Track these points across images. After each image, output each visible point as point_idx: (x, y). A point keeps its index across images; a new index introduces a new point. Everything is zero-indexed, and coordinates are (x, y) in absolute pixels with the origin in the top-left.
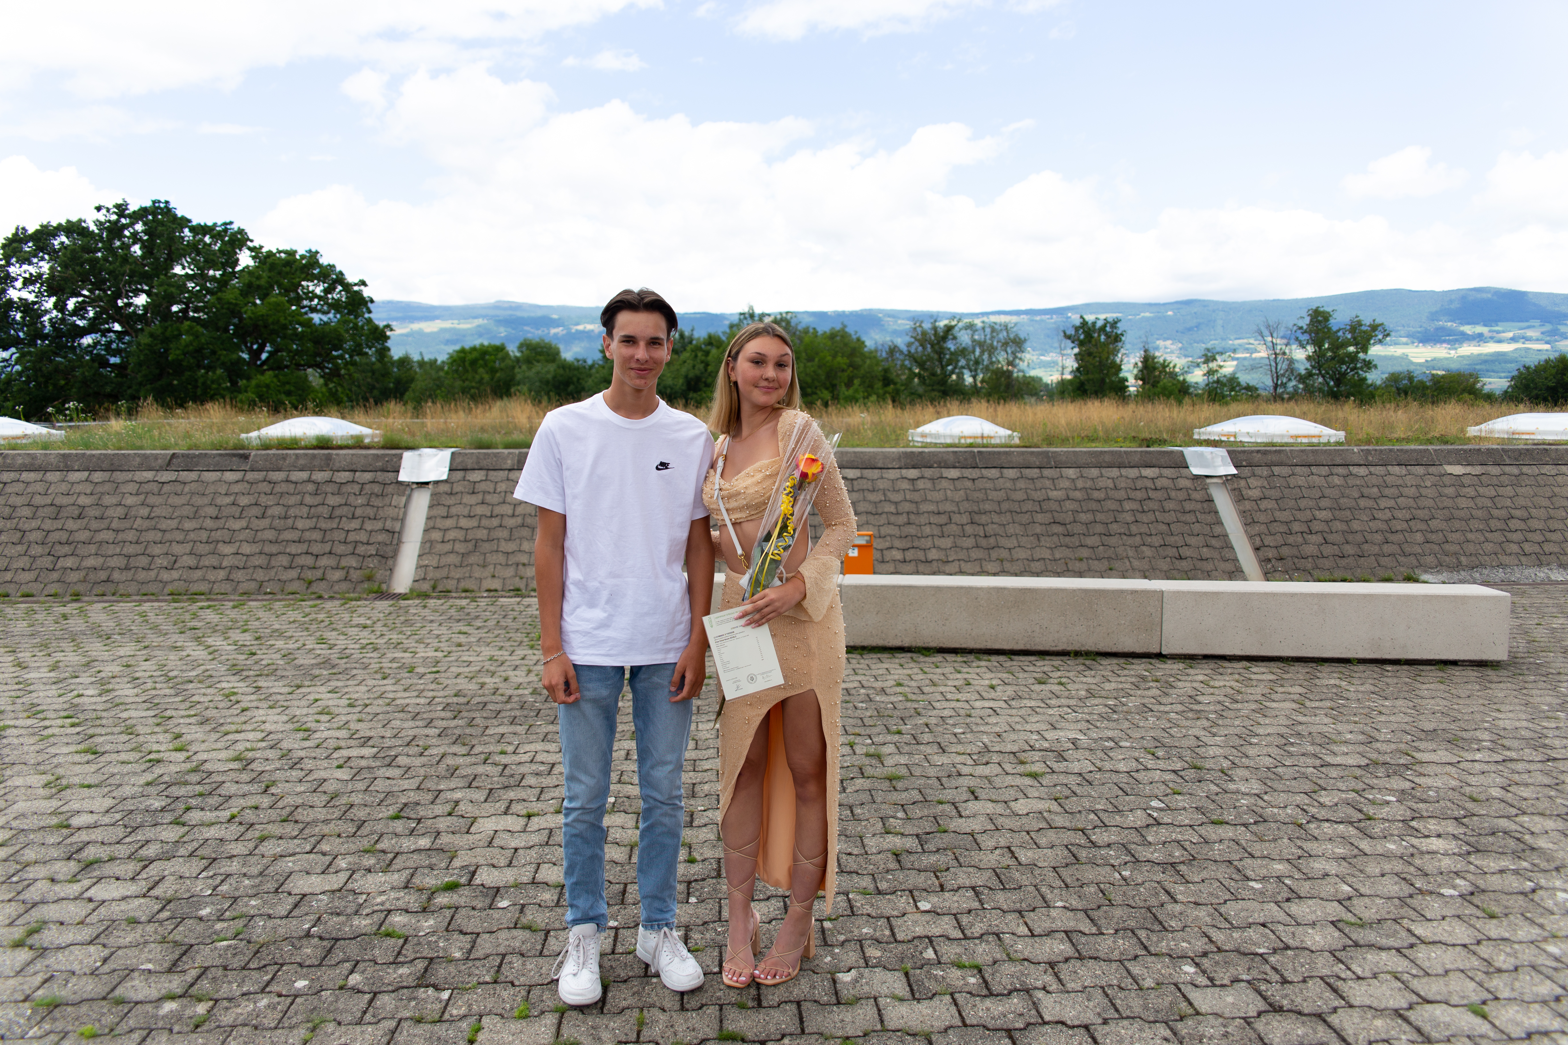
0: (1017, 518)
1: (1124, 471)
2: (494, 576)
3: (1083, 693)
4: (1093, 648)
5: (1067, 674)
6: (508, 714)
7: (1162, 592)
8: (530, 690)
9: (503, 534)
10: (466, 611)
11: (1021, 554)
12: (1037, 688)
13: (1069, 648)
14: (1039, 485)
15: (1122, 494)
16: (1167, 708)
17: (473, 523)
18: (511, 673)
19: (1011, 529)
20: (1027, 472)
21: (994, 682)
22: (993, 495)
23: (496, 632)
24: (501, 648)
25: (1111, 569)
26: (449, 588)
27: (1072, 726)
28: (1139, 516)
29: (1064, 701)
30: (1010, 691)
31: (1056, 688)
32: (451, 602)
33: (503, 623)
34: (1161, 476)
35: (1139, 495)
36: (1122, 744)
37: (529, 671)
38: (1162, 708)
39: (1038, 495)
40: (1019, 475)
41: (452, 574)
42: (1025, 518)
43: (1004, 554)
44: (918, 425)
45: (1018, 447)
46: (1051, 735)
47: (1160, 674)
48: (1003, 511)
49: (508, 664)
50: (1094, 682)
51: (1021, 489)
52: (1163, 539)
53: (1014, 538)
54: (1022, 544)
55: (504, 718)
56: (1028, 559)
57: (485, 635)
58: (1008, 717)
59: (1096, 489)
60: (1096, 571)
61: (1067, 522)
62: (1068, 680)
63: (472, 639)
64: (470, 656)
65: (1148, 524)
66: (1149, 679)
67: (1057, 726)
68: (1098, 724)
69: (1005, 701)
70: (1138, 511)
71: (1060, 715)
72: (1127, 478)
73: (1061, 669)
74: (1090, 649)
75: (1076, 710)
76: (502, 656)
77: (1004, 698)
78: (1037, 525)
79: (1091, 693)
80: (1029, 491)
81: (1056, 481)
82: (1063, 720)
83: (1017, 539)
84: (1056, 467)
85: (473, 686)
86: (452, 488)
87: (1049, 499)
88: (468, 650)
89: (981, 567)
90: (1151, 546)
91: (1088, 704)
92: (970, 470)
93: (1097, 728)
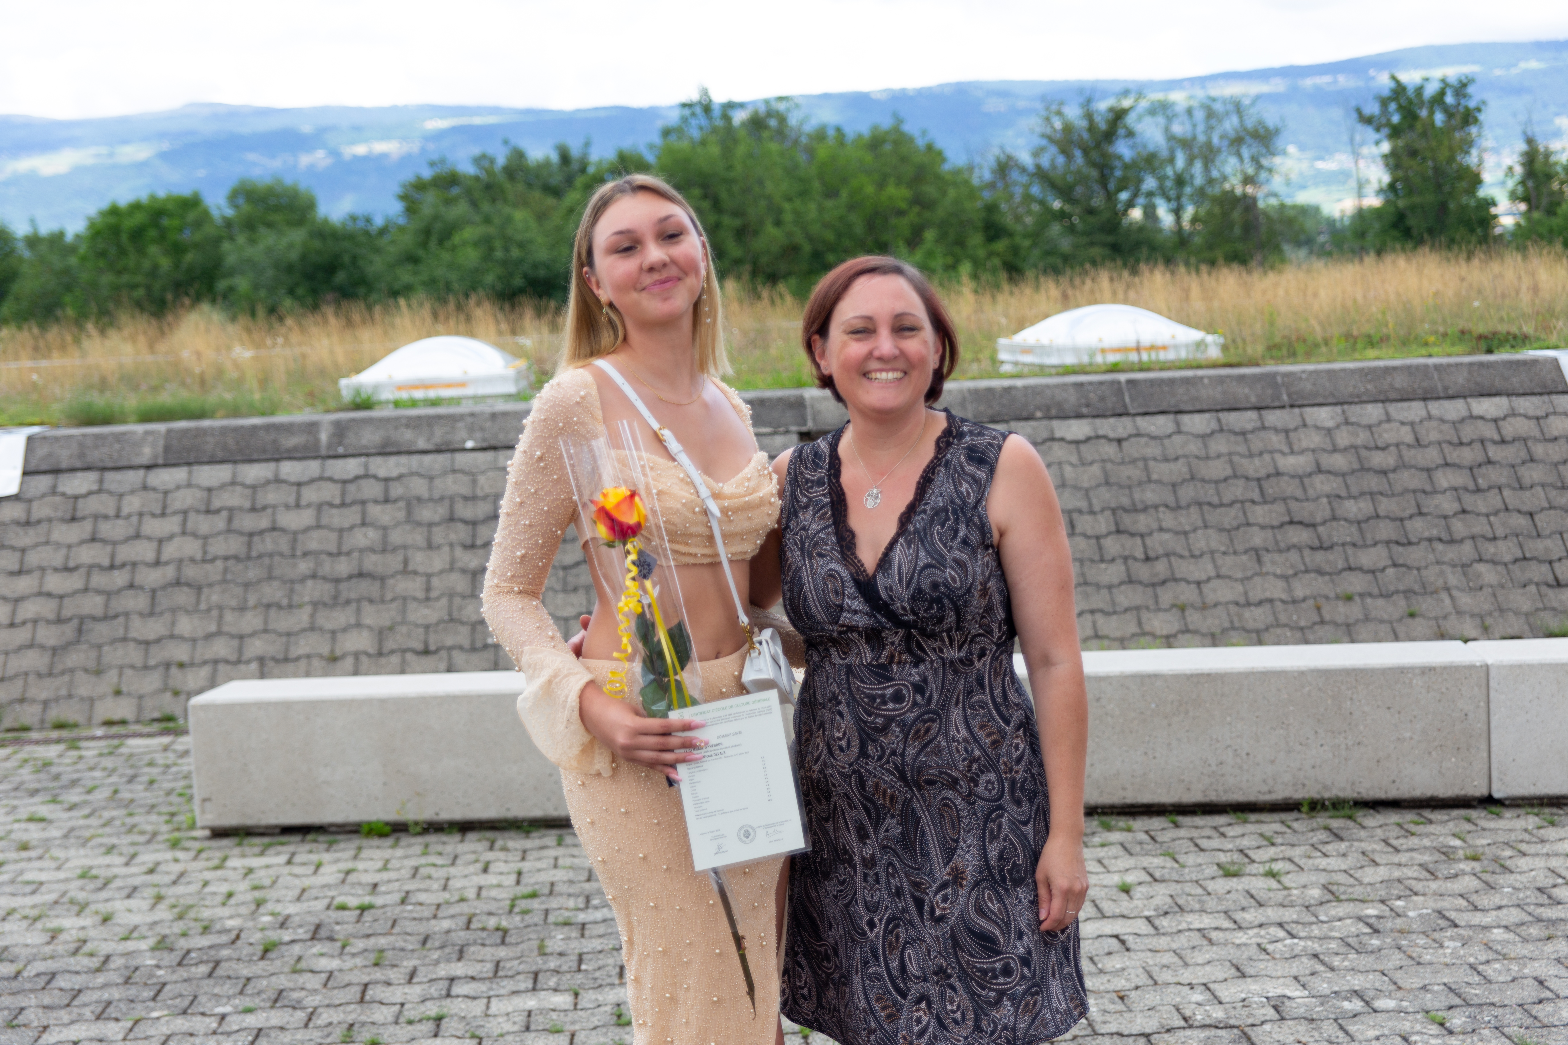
0: (1212, 517)
1: (1435, 407)
2: (118, 693)
3: (1315, 893)
4: (1349, 793)
5: (1290, 852)
6: (95, 996)
7: (1486, 669)
8: (151, 942)
9: (137, 602)
10: (55, 770)
11: (1222, 592)
12: (1221, 885)
13: (1298, 794)
14: (1256, 444)
15: (1432, 456)
16: (1487, 919)
17: (75, 582)
18: (119, 905)
19: (1200, 541)
20: (1233, 419)
21: (1130, 878)
22: (1161, 470)
24: (111, 849)
25: (1412, 615)
26: (26, 721)
27: (1281, 969)
28: (1469, 501)
29: (1272, 914)
30: (1161, 895)
31: (1258, 885)
32: (28, 751)
33: (125, 795)
34: (1513, 413)
35: (1468, 455)
36: (1381, 1003)
37: (159, 898)
39: (1255, 467)
40: (1214, 425)
41: (32, 692)
42: (1229, 517)
43: (1188, 594)
44: (1021, 325)
45: (1215, 366)
46: (1230, 992)
47: (1485, 842)
48: (1183, 503)
49: (118, 883)
50: (1343, 867)
51: (1219, 456)
52: (1521, 546)
53: (1207, 558)
54: (1224, 571)
55: (85, 1005)
56: (1237, 604)
57: (81, 822)
58: (1149, 954)
59: (1377, 448)
60: (1382, 621)
61: (1319, 519)
62: (1288, 866)
63: (55, 832)
64: (41, 870)
65: (1487, 516)
66: (1461, 853)
67: (1249, 971)
68: (1336, 962)
69: (1148, 919)
70: (1466, 489)
71: (1259, 945)
72: (1442, 420)
73: (1279, 840)
74: (1342, 795)
75: (1294, 932)
76: (108, 866)
77: (1147, 913)
78: (1256, 529)
79: (1332, 893)
80: (1236, 459)
81: (1292, 435)
82: (1264, 956)
83: (1214, 561)
84: (1292, 406)
85: (35, 938)
86: (29, 512)
87: (1278, 474)
88: (40, 858)
89: (1140, 624)
90: (1494, 563)
91: (1323, 918)
92: (1112, 420)
93: (1332, 969)
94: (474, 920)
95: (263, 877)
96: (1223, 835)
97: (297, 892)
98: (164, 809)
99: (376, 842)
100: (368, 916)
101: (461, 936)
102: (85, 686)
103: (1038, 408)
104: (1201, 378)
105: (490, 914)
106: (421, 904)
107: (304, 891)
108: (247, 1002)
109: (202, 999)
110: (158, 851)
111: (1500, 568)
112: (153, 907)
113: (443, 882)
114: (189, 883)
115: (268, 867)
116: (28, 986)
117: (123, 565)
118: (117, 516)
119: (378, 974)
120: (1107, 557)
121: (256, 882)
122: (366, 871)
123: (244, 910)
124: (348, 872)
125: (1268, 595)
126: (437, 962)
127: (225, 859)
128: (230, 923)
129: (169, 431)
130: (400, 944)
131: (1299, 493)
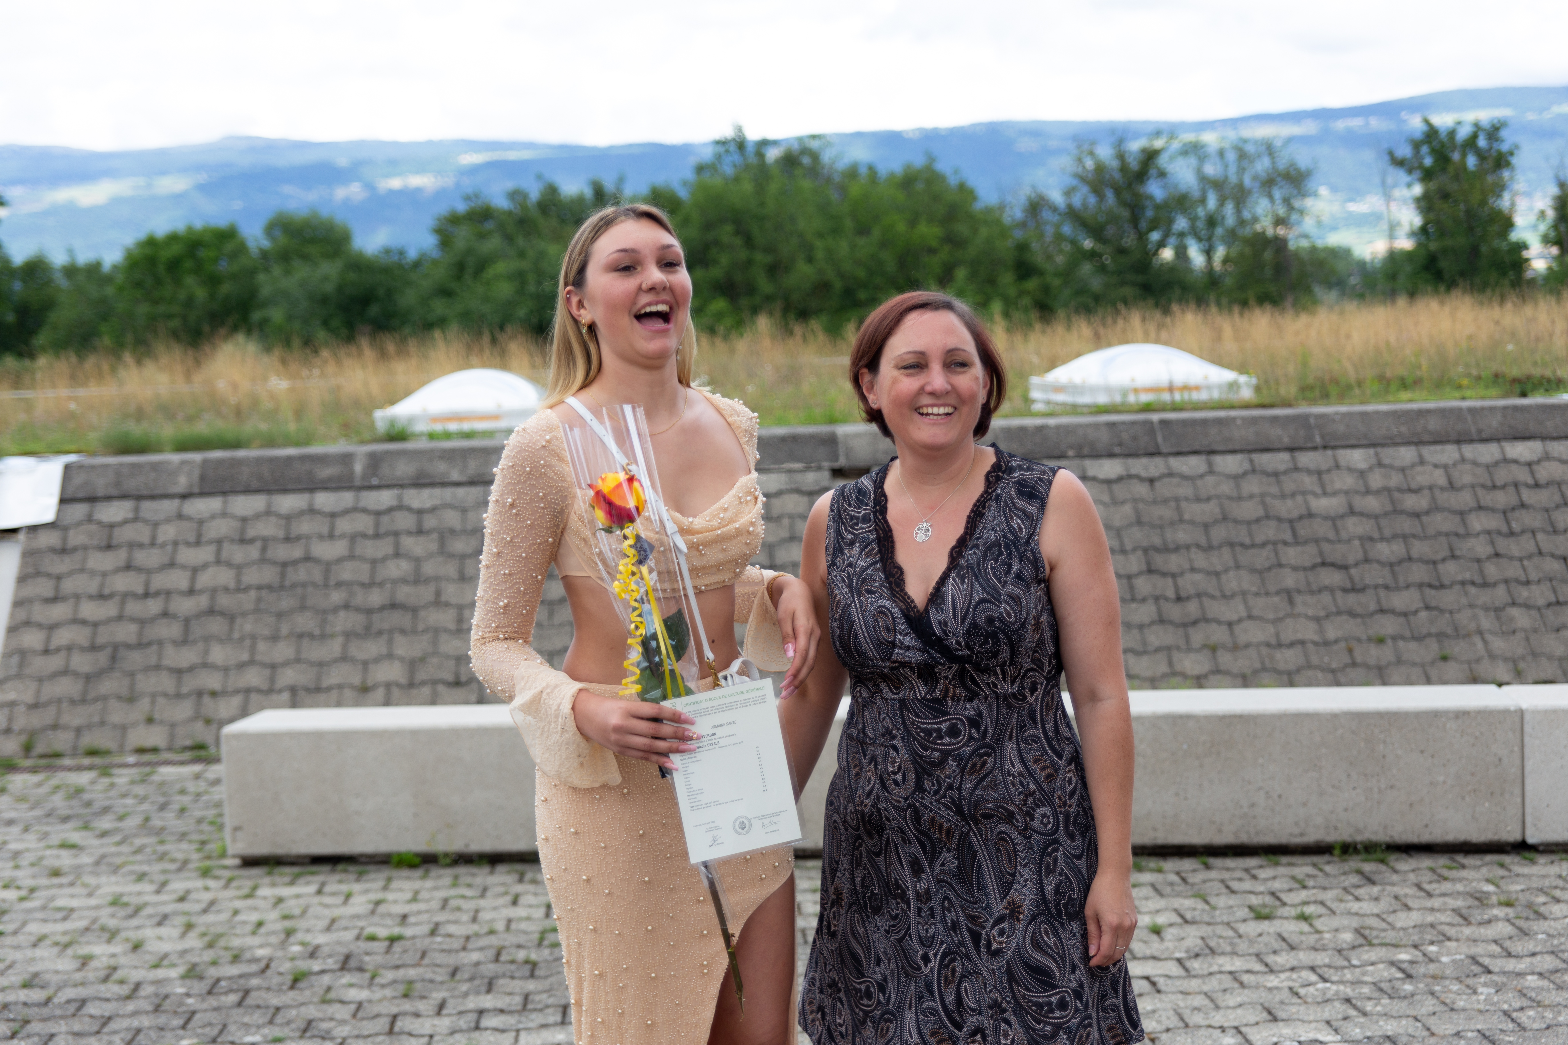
0: (1245, 557)
1: (1469, 451)
2: (150, 721)
3: (1348, 937)
4: (1381, 837)
5: (1321, 895)
6: (125, 1023)
7: (1521, 713)
8: (181, 970)
9: (171, 630)
10: (86, 796)
11: (1254, 633)
12: (1252, 928)
13: (1330, 837)
14: (1289, 485)
15: (1465, 499)
16: (1521, 966)
17: (109, 610)
18: (149, 933)
19: (1232, 582)
20: (1265, 460)
21: (1161, 920)
22: (1193, 511)
23: (138, 842)
24: (141, 877)
25: (1445, 659)
26: (59, 747)
27: (1313, 1013)
28: (1502, 544)
29: (1304, 957)
30: (1192, 937)
31: (1290, 928)
32: (61, 777)
33: (157, 823)
34: (1547, 457)
35: (1502, 499)
37: (189, 927)
38: (1511, 965)
39: (1288, 508)
40: (1247, 466)
41: (66, 719)
42: (1261, 558)
43: (1219, 634)
44: (1053, 364)
46: (1262, 1035)
47: (1518, 887)
48: (1215, 543)
49: (149, 911)
50: (1376, 911)
51: (1251, 497)
52: (1554, 590)
53: (1238, 599)
54: (1255, 612)
55: (115, 1032)
56: (1268, 645)
57: (113, 849)
58: (1180, 996)
59: (1410, 490)
60: (1414, 664)
61: (1351, 560)
62: (1320, 910)
63: (86, 859)
64: (72, 896)
65: (1521, 560)
66: (1494, 899)
67: (1281, 1014)
68: (1369, 1007)
69: (1179, 961)
70: (1499, 533)
71: (1291, 989)
72: (1475, 464)
73: (1311, 883)
74: (1374, 838)
75: (1326, 976)
76: (140, 894)
77: (1178, 955)
78: (1287, 571)
79: (1364, 937)
80: (1268, 500)
81: (1325, 477)
82: (1295, 1000)
83: (1245, 602)
84: (1325, 447)
85: (66, 964)
86: (64, 539)
87: (1310, 515)
88: (72, 884)
89: (1170, 664)
90: (1527, 606)
91: (1355, 962)
92: (1144, 461)
93: (1365, 1014)
94: (504, 952)
95: (293, 906)
96: (1254, 877)
97: (325, 922)
98: (195, 837)
99: (405, 873)
100: (397, 948)
101: (490, 969)
102: (118, 714)
103: (1071, 447)
104: (1234, 419)
105: (519, 946)
106: (450, 936)
107: (333, 921)
108: (276, 1032)
109: (232, 1028)
110: (188, 879)
111: (1534, 613)
112: (183, 935)
113: (472, 914)
114: (219, 912)
115: (298, 896)
116: (58, 1012)
117: (157, 594)
118: (153, 544)
119: (407, 1006)
120: (1139, 596)
121: (287, 912)
122: (395, 902)
123: (274, 940)
124: (378, 903)
125: (1299, 636)
126: (466, 995)
127: (255, 888)
128: (260, 953)
129: (205, 462)
130: (429, 975)
131: (1331, 535)
